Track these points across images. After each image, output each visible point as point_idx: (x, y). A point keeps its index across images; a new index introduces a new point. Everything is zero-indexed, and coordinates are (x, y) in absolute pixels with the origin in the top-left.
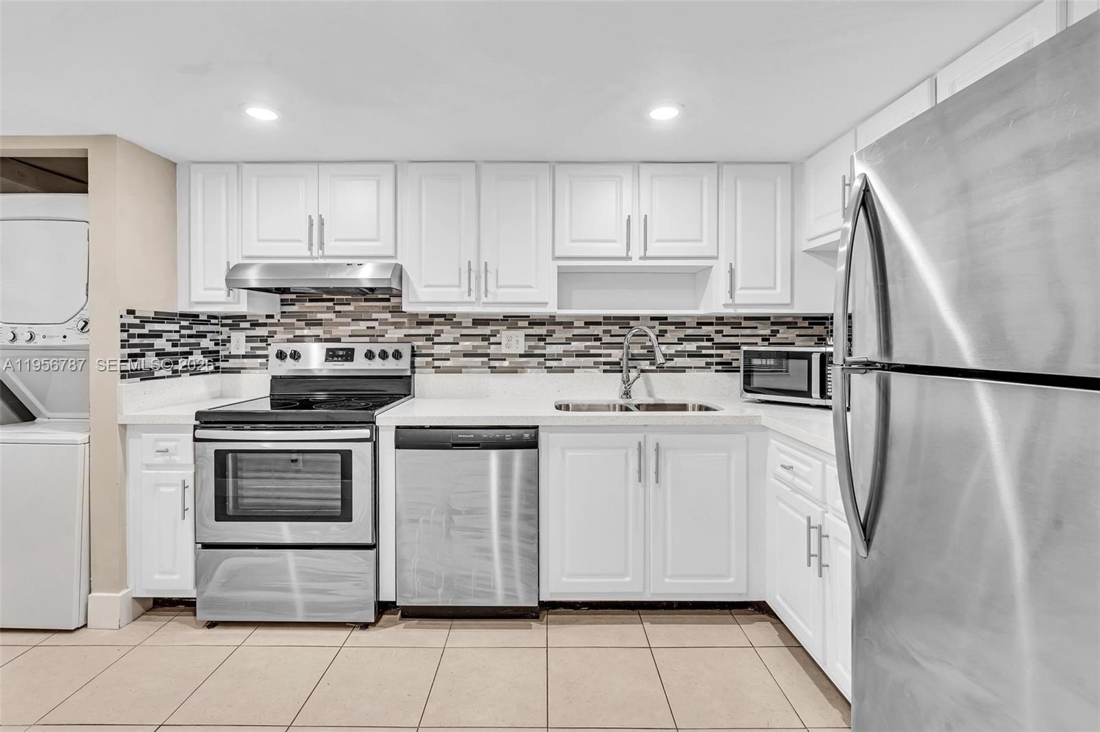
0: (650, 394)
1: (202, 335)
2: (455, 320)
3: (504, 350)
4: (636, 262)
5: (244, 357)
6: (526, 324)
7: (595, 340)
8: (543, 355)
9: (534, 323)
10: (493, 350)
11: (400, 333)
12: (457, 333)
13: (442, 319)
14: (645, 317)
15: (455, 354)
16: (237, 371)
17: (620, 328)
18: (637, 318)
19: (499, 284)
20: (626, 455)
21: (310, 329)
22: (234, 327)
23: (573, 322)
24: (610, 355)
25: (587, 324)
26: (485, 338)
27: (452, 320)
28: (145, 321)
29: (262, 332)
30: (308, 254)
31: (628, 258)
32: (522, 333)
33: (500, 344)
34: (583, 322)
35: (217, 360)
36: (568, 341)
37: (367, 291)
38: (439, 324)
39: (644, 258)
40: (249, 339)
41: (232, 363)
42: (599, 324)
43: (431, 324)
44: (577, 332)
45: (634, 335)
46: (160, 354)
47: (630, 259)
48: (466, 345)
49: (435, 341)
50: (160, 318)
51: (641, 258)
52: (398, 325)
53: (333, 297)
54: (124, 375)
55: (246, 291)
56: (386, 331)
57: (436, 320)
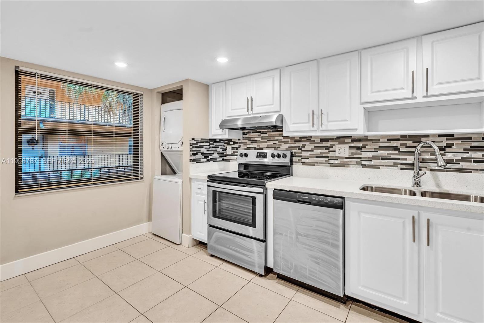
0: (438, 185)
1: (217, 147)
2: (311, 139)
3: (337, 154)
4: (420, 99)
5: (231, 155)
6: (350, 141)
7: (395, 150)
8: (360, 158)
9: (354, 140)
10: (331, 154)
11: (287, 146)
12: (313, 146)
13: (306, 139)
14: (434, 135)
15: (311, 156)
16: (229, 161)
17: (413, 142)
18: (428, 136)
19: (329, 120)
20: (404, 223)
21: (252, 144)
22: (228, 144)
23: (379, 139)
24: (406, 159)
25: (389, 140)
26: (327, 148)
27: (310, 139)
28: (198, 142)
29: (236, 145)
30: (247, 113)
31: (413, 98)
32: (347, 146)
33: (335, 151)
34: (386, 139)
35: (223, 156)
36: (376, 151)
37: (272, 128)
38: (304, 141)
39: (427, 96)
40: (233, 148)
41: (228, 158)
42: (398, 140)
43: (300, 141)
44: (382, 145)
45: (422, 147)
46: (203, 154)
47: (416, 98)
48: (318, 152)
49: (302, 150)
50: (203, 141)
51: (424, 97)
52: (286, 142)
53: (260, 131)
54: (191, 161)
55: (228, 130)
56: (281, 145)
57: (303, 139)
